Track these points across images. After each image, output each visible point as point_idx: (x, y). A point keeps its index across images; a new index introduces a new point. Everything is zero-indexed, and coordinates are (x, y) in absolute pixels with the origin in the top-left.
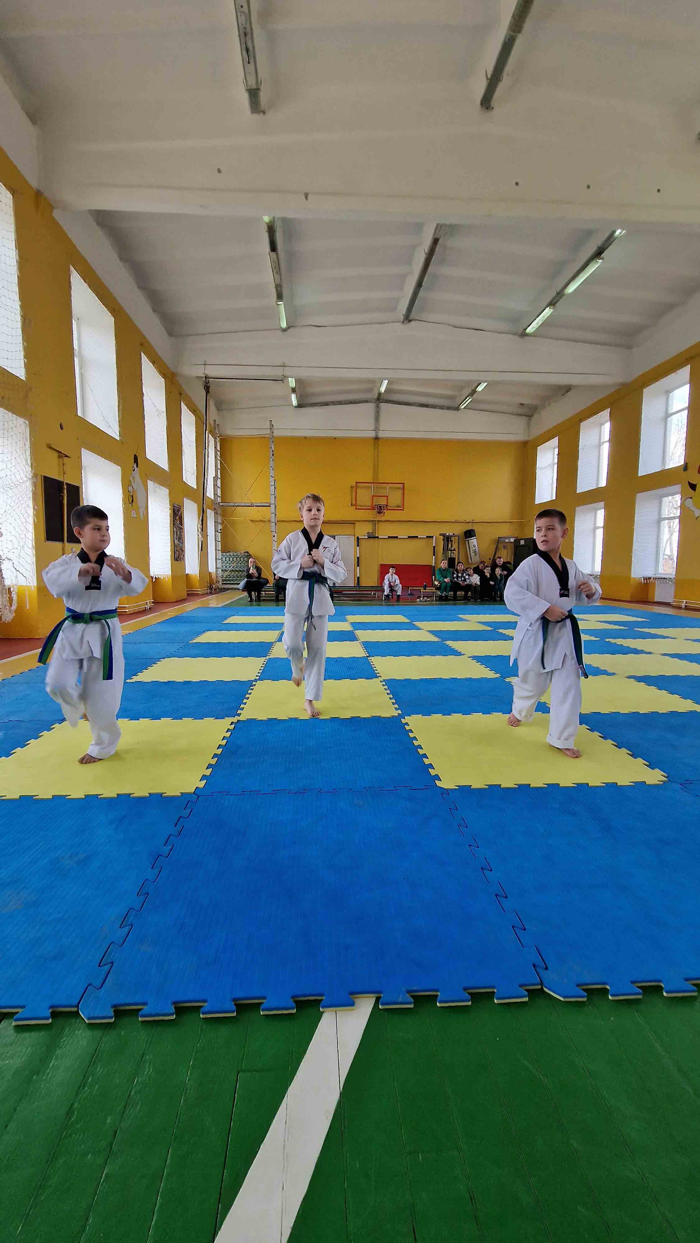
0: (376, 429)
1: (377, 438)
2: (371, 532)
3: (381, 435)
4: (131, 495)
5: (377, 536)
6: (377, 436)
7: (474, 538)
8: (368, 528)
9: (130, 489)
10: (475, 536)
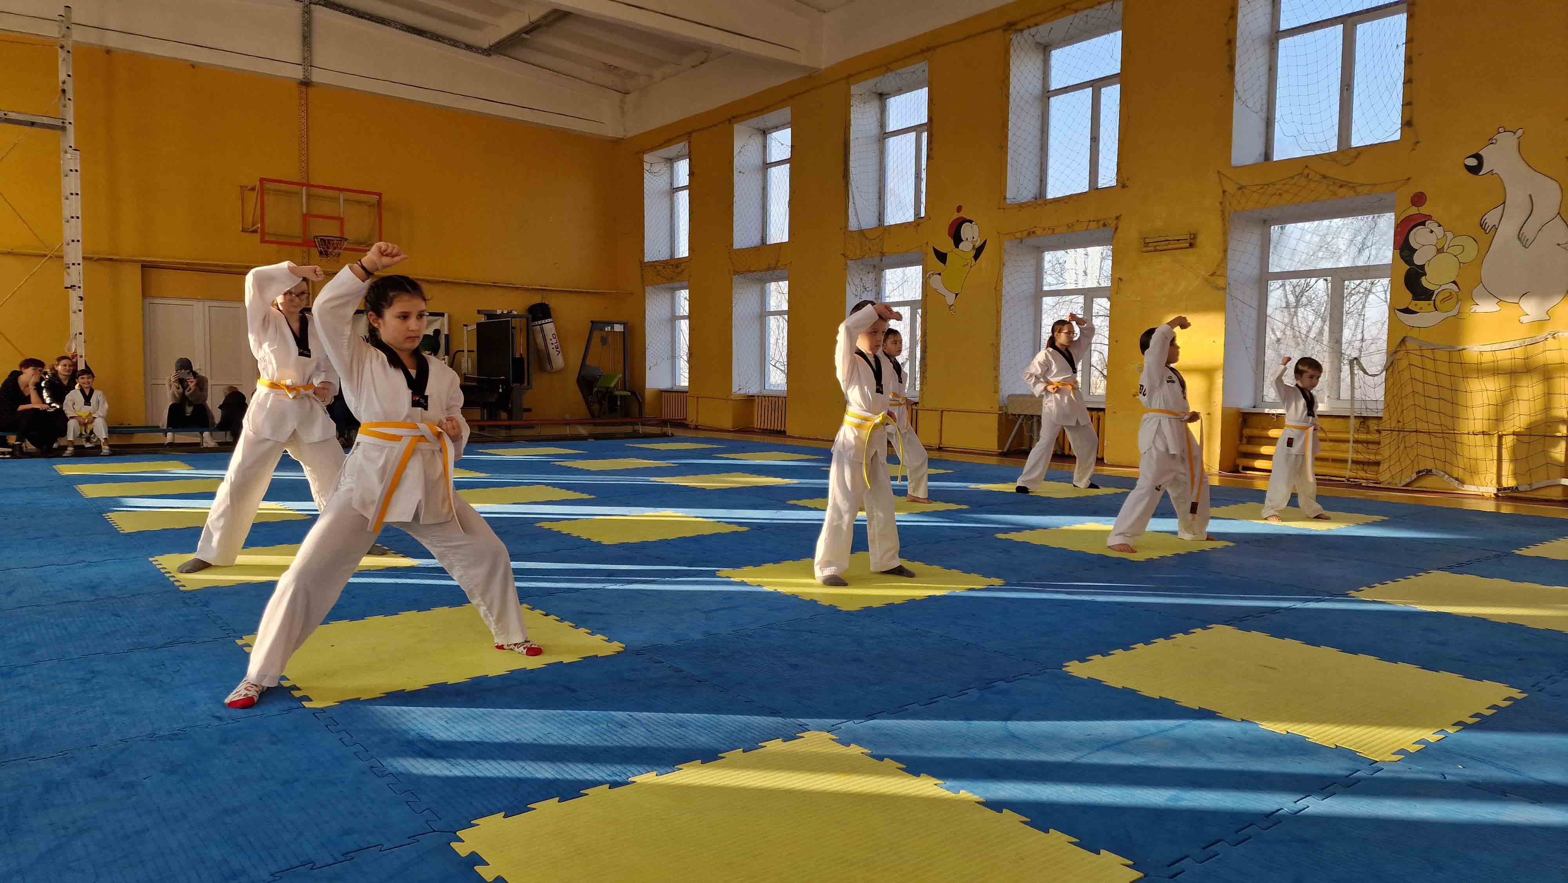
0: (307, 62)
1: (306, 83)
3: (317, 76)
6: (305, 77)
7: (549, 320)
10: (550, 317)
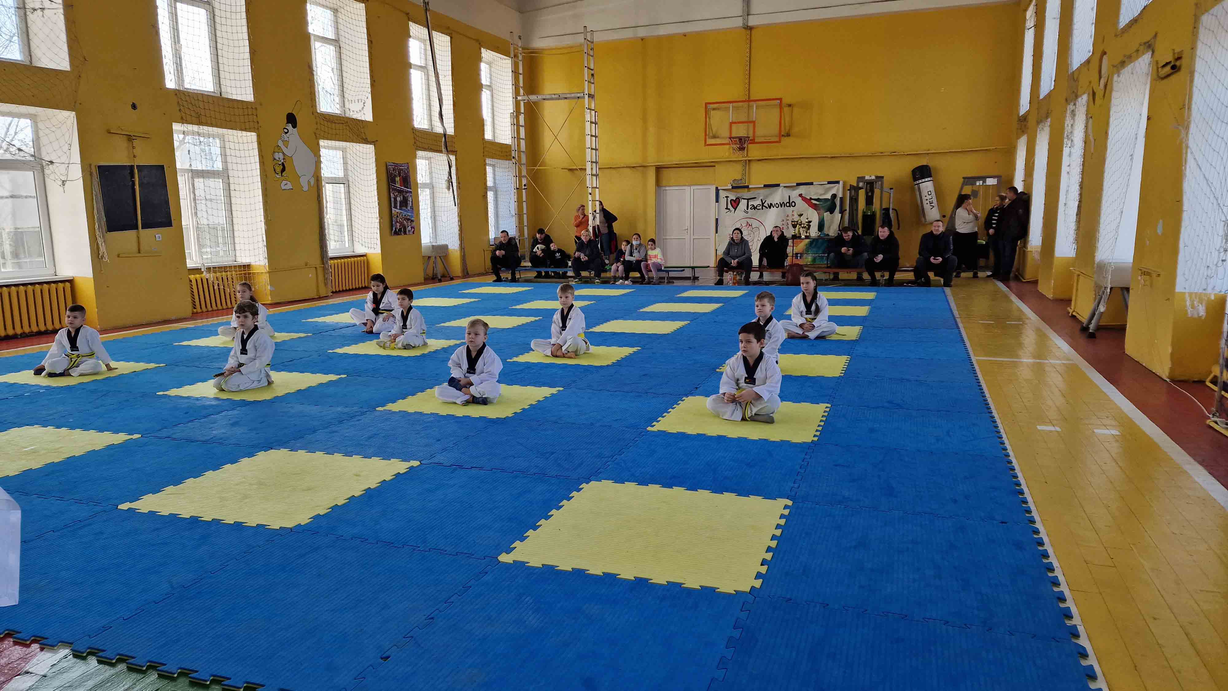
0: (747, 13)
1: (746, 28)
2: (738, 177)
3: (753, 21)
4: (281, 163)
5: (746, 185)
6: (745, 24)
7: (929, 179)
8: (734, 173)
9: (279, 156)
10: (930, 176)
